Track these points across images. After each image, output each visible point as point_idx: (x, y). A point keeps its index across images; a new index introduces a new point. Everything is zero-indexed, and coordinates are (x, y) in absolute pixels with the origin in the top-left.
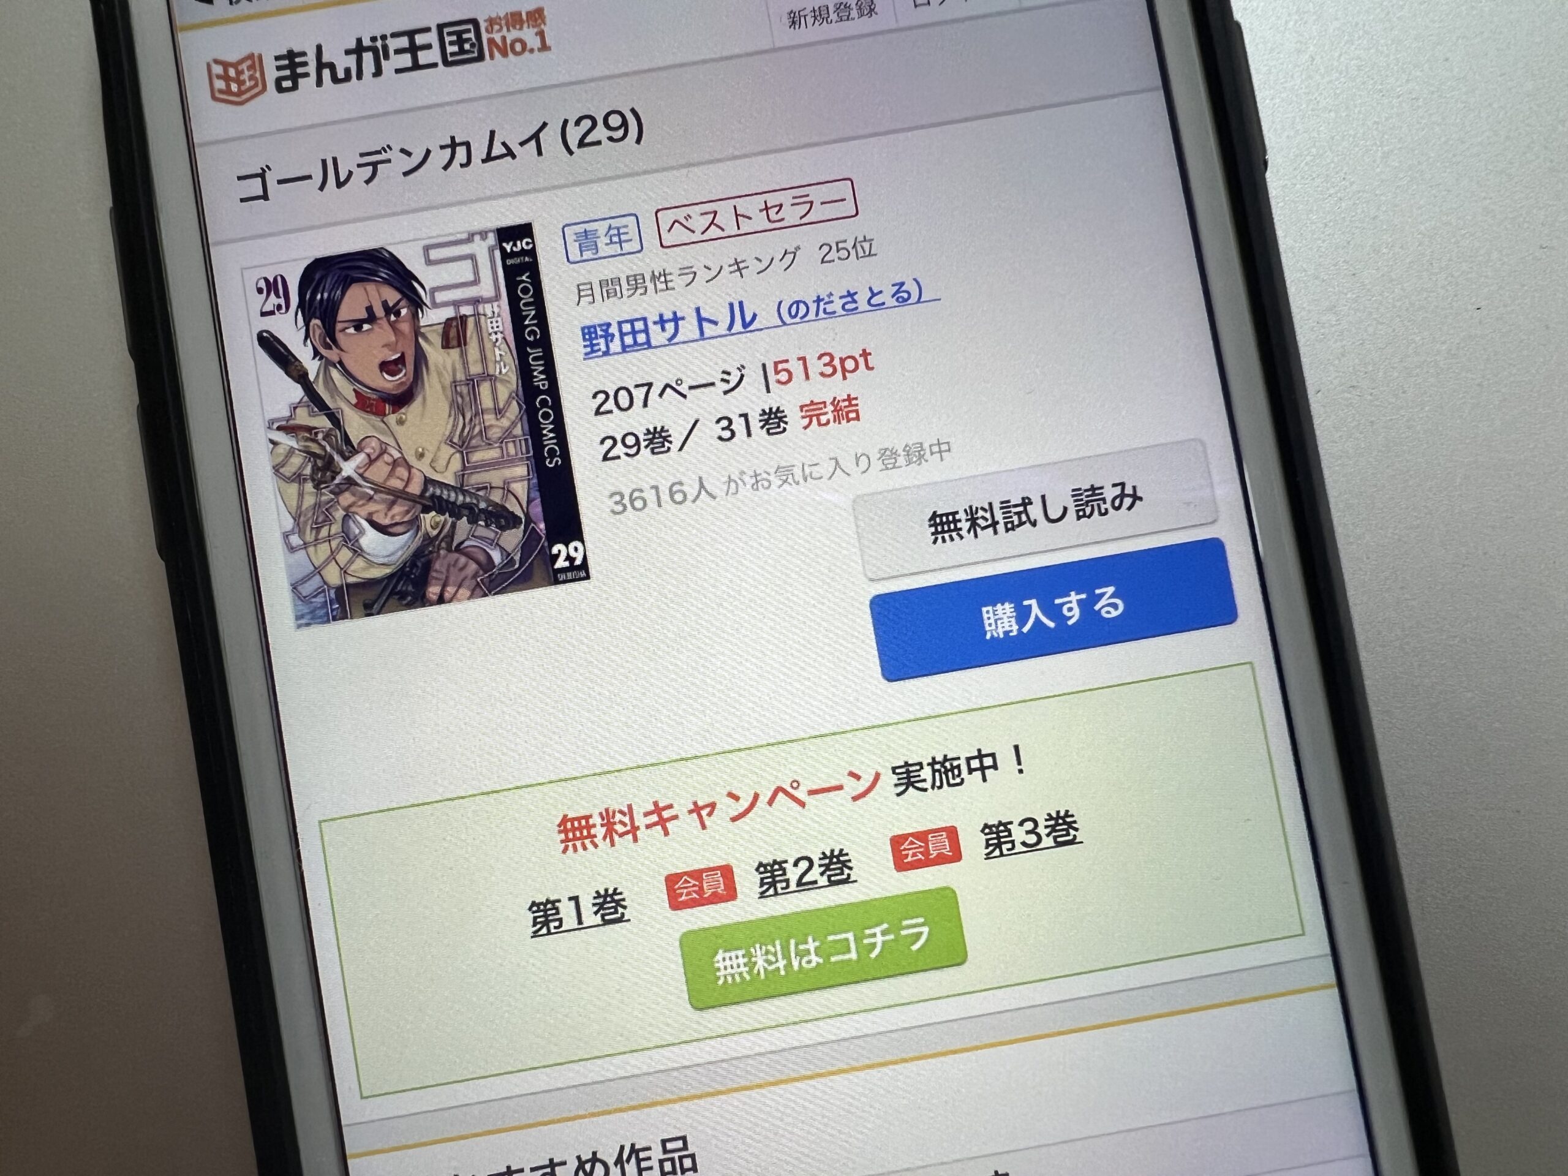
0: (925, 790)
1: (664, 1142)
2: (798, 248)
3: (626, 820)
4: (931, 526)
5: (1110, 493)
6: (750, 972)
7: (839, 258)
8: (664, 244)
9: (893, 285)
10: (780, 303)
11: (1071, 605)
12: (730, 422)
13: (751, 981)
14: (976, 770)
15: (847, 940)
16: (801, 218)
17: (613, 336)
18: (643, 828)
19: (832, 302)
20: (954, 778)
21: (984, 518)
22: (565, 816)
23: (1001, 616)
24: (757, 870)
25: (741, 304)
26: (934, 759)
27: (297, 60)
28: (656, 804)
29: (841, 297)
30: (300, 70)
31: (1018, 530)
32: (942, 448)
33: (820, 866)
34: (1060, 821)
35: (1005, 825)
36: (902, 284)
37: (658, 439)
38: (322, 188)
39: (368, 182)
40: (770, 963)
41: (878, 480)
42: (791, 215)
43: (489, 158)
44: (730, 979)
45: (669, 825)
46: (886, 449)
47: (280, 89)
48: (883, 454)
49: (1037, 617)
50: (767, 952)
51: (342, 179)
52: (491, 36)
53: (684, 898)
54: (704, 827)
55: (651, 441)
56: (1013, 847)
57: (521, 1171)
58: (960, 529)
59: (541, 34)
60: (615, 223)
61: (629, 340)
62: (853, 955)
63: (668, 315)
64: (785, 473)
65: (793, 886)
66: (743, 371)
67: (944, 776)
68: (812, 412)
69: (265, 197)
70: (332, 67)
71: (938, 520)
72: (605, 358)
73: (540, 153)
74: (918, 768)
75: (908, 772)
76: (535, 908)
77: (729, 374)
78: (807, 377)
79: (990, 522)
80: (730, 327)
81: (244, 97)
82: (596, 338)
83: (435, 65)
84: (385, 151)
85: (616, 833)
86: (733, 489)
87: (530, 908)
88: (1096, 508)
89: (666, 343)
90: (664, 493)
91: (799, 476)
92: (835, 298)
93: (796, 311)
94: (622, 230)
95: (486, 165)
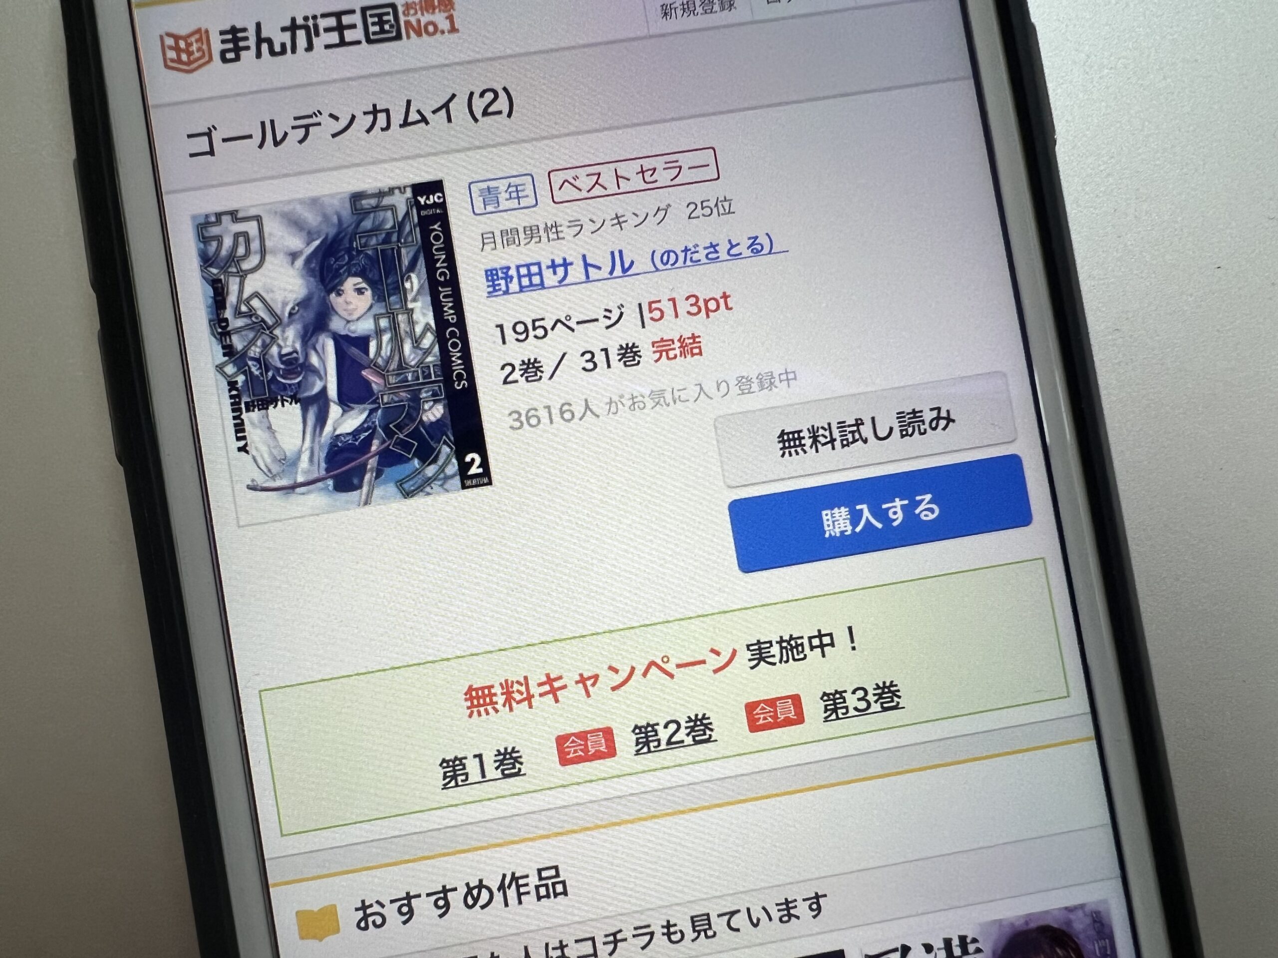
0: (774, 664)
2: (669, 205)
3: (523, 689)
4: (779, 442)
5: (928, 416)
7: (704, 215)
8: (555, 200)
9: (749, 238)
10: (654, 252)
11: (896, 509)
14: (817, 647)
16: (672, 180)
17: (512, 278)
18: (537, 696)
19: (697, 252)
20: (798, 654)
21: (823, 436)
22: (471, 686)
23: (837, 518)
24: (633, 731)
25: (621, 252)
26: (781, 637)
27: (240, 35)
28: (548, 676)
29: (705, 248)
30: (241, 44)
31: (852, 446)
32: (789, 377)
33: (687, 728)
34: (886, 690)
35: (841, 693)
36: (756, 238)
38: (261, 146)
39: (301, 142)
41: (738, 404)
42: (664, 177)
43: (405, 124)
45: (559, 693)
46: (743, 377)
47: (224, 60)
48: (740, 382)
49: (867, 519)
51: (278, 139)
52: (407, 18)
53: (571, 755)
54: (588, 695)
56: (847, 712)
58: (804, 445)
59: (451, 18)
60: (514, 181)
61: (525, 281)
63: (559, 261)
64: (658, 397)
65: (663, 746)
66: (623, 310)
67: (790, 653)
69: (211, 152)
70: (269, 41)
71: (786, 437)
72: (505, 297)
73: (449, 120)
74: (768, 645)
75: (760, 649)
76: (445, 765)
77: (610, 311)
79: (829, 439)
80: (611, 272)
82: (498, 279)
83: (358, 42)
84: (316, 116)
85: (514, 700)
86: (613, 409)
87: (441, 765)
88: (917, 429)
89: (557, 284)
90: (555, 412)
91: (669, 398)
92: (700, 249)
93: (667, 259)
94: (519, 188)
95: (403, 129)
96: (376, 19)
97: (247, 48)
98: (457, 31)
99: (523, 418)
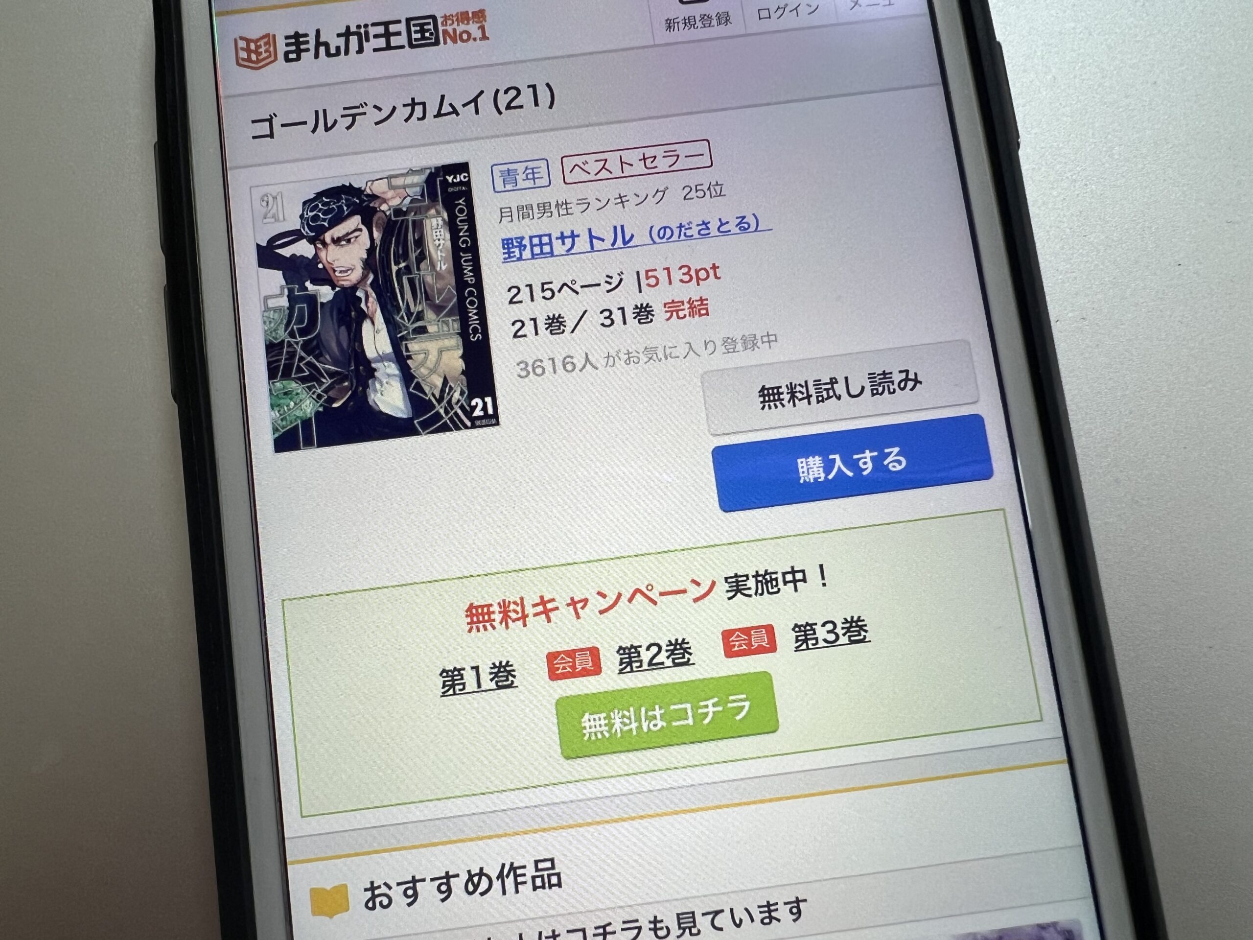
0: (750, 596)
1: (537, 862)
2: (667, 188)
3: (519, 609)
4: (760, 396)
5: (897, 377)
6: (609, 731)
7: (698, 197)
8: (567, 181)
9: (737, 218)
10: (652, 227)
12: (611, 313)
13: (609, 737)
14: (790, 582)
15: (686, 709)
16: (670, 166)
17: (525, 246)
18: (531, 615)
19: (690, 228)
20: (772, 588)
21: (800, 392)
22: (471, 605)
23: (812, 466)
24: (618, 652)
25: (622, 227)
26: (757, 572)
28: (542, 598)
29: (698, 225)
30: (302, 47)
31: (826, 402)
32: (770, 339)
33: (667, 651)
34: (854, 624)
35: (811, 625)
36: (744, 218)
37: (555, 324)
38: (314, 131)
39: (348, 128)
40: (625, 725)
41: (720, 360)
42: (663, 164)
43: (439, 115)
44: (593, 736)
45: (551, 615)
46: (728, 338)
47: (287, 60)
48: (725, 342)
49: (839, 468)
50: (623, 716)
51: (329, 125)
53: (560, 671)
54: (578, 617)
55: (550, 325)
56: (817, 643)
57: (424, 880)
58: (783, 400)
60: (531, 165)
61: (537, 250)
62: (690, 721)
63: (567, 233)
64: (651, 353)
65: (645, 666)
66: (622, 276)
67: (765, 586)
68: (673, 308)
69: (271, 135)
70: (326, 45)
71: (766, 392)
72: (519, 262)
73: (477, 112)
74: (745, 578)
75: (737, 582)
76: (444, 674)
77: (611, 277)
78: (670, 283)
79: (805, 395)
80: (613, 244)
82: (513, 247)
83: (402, 47)
84: (363, 107)
85: (510, 618)
86: (611, 363)
87: (441, 674)
88: (886, 388)
89: (565, 253)
90: (559, 364)
91: (661, 356)
92: (693, 226)
93: (664, 234)
94: (535, 170)
95: (436, 119)
96: (418, 28)
97: (307, 50)
98: (488, 38)
99: (530, 368)
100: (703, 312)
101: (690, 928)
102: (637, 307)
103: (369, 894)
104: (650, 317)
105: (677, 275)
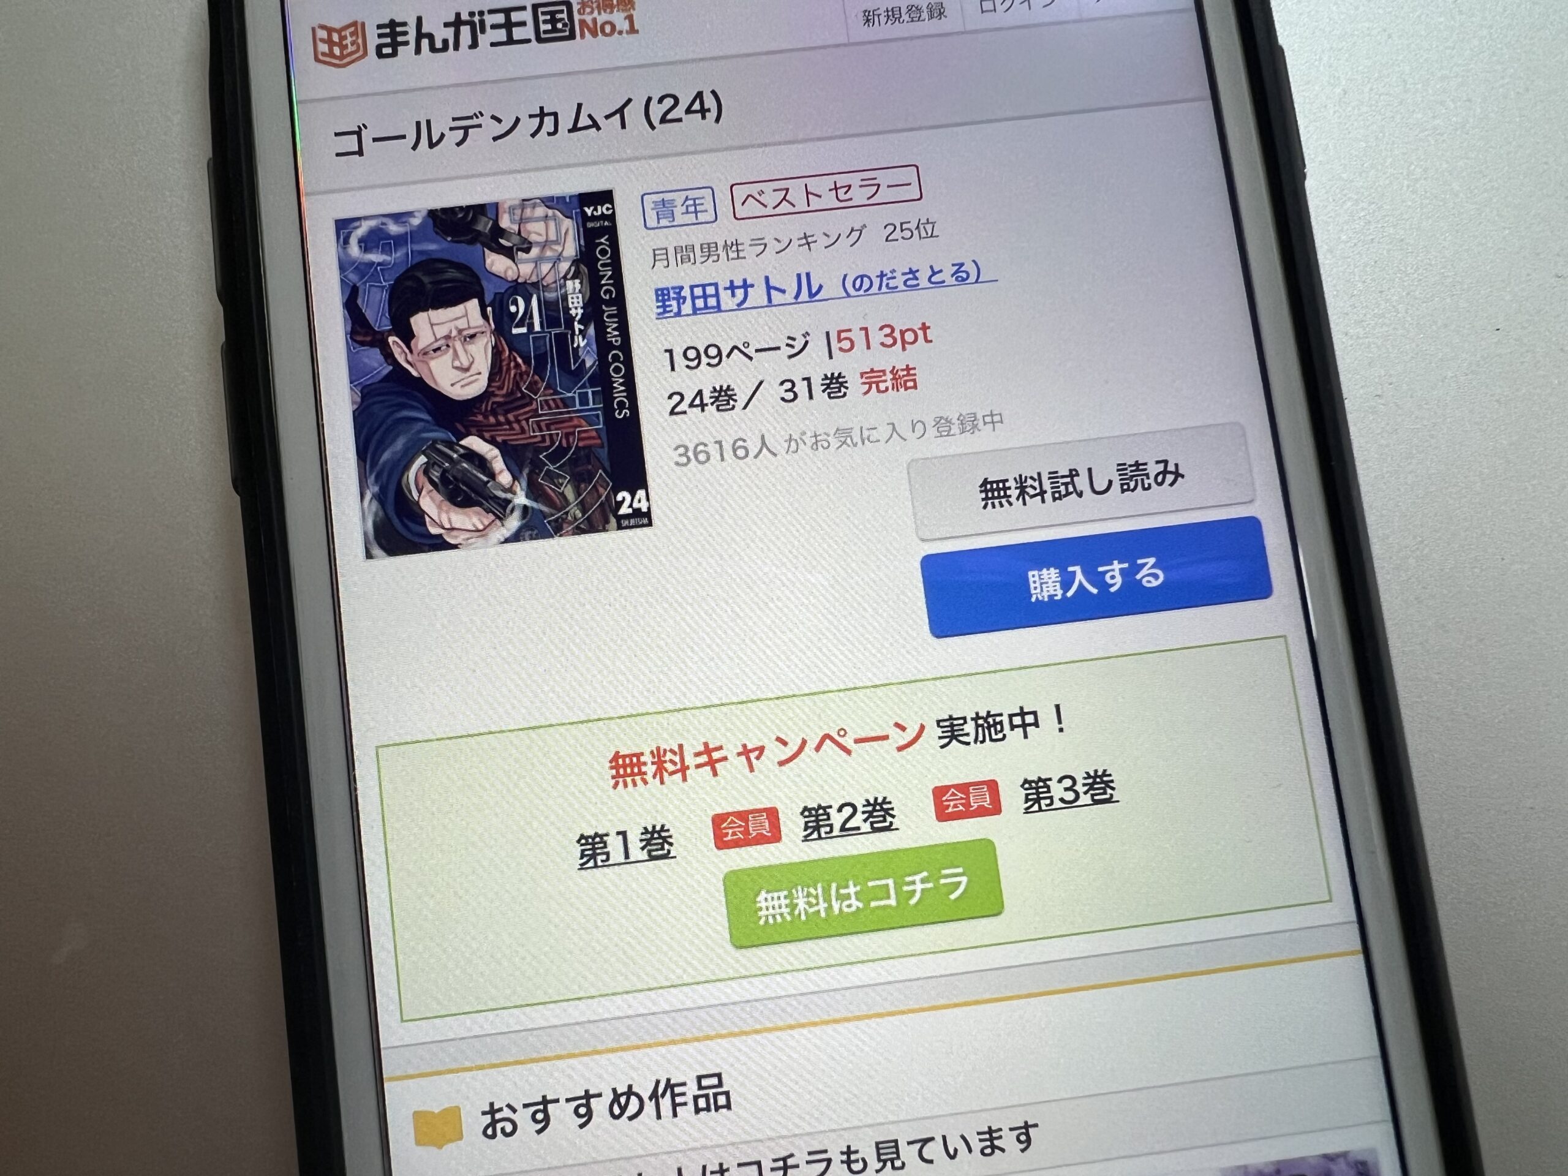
0: (968, 744)
1: (699, 1078)
2: (865, 226)
3: (677, 759)
4: (981, 492)
5: (1153, 469)
6: (791, 913)
7: (903, 238)
8: (737, 216)
9: (953, 265)
10: (845, 276)
11: (1114, 573)
12: (794, 385)
13: (791, 922)
14: (1018, 726)
15: (887, 885)
16: (869, 198)
17: (685, 298)
18: (692, 766)
19: (894, 278)
20: (996, 734)
21: (1032, 487)
22: (617, 753)
23: (1046, 580)
24: (802, 813)
26: (977, 714)
27: (398, 29)
28: (706, 744)
29: (904, 274)
30: (400, 39)
31: (1064, 499)
32: (994, 419)
33: (864, 813)
34: (1098, 780)
36: (962, 265)
37: (724, 397)
38: (414, 148)
39: (458, 144)
41: (934, 446)
42: (859, 195)
43: (575, 129)
44: (771, 921)
45: (717, 765)
46: (941, 418)
47: (380, 55)
48: (938, 422)
49: (1081, 585)
50: (809, 895)
51: (434, 140)
53: (729, 838)
54: (752, 769)
55: (717, 399)
56: (1052, 804)
57: (557, 1101)
58: (1010, 496)
59: (630, 18)
60: (692, 194)
61: (700, 303)
62: (892, 902)
63: (738, 282)
64: (844, 435)
66: (808, 338)
67: (986, 732)
68: (872, 379)
69: (360, 152)
70: (431, 37)
71: (989, 486)
72: (677, 319)
73: (623, 126)
74: (961, 722)
75: (952, 725)
76: (583, 841)
77: (794, 339)
78: (868, 347)
79: (1038, 491)
80: (797, 296)
81: (345, 61)
82: (669, 300)
83: (528, 41)
84: (477, 117)
85: (666, 770)
86: (793, 447)
87: (578, 841)
88: (1140, 483)
89: (735, 308)
90: (728, 448)
91: (857, 439)
92: (897, 274)
93: (861, 284)
94: (697, 202)
95: (572, 134)
96: (548, 17)
97: (406, 43)
98: (637, 32)
99: (691, 454)
100: (910, 384)
101: (892, 1161)
102: (826, 377)
103: (488, 1119)
104: (843, 390)
105: (877, 337)
